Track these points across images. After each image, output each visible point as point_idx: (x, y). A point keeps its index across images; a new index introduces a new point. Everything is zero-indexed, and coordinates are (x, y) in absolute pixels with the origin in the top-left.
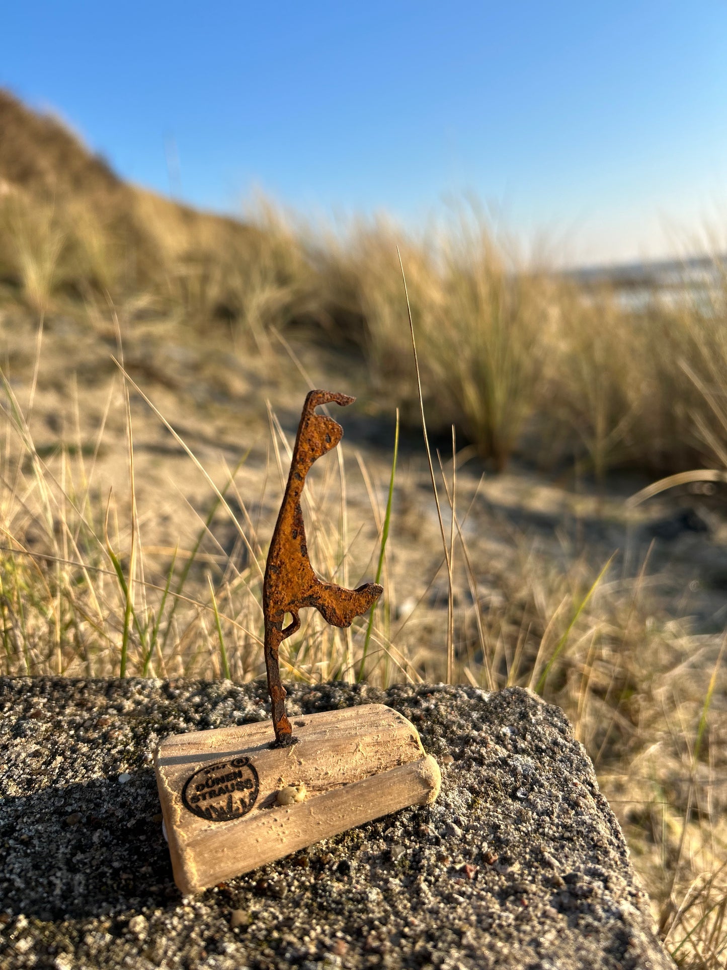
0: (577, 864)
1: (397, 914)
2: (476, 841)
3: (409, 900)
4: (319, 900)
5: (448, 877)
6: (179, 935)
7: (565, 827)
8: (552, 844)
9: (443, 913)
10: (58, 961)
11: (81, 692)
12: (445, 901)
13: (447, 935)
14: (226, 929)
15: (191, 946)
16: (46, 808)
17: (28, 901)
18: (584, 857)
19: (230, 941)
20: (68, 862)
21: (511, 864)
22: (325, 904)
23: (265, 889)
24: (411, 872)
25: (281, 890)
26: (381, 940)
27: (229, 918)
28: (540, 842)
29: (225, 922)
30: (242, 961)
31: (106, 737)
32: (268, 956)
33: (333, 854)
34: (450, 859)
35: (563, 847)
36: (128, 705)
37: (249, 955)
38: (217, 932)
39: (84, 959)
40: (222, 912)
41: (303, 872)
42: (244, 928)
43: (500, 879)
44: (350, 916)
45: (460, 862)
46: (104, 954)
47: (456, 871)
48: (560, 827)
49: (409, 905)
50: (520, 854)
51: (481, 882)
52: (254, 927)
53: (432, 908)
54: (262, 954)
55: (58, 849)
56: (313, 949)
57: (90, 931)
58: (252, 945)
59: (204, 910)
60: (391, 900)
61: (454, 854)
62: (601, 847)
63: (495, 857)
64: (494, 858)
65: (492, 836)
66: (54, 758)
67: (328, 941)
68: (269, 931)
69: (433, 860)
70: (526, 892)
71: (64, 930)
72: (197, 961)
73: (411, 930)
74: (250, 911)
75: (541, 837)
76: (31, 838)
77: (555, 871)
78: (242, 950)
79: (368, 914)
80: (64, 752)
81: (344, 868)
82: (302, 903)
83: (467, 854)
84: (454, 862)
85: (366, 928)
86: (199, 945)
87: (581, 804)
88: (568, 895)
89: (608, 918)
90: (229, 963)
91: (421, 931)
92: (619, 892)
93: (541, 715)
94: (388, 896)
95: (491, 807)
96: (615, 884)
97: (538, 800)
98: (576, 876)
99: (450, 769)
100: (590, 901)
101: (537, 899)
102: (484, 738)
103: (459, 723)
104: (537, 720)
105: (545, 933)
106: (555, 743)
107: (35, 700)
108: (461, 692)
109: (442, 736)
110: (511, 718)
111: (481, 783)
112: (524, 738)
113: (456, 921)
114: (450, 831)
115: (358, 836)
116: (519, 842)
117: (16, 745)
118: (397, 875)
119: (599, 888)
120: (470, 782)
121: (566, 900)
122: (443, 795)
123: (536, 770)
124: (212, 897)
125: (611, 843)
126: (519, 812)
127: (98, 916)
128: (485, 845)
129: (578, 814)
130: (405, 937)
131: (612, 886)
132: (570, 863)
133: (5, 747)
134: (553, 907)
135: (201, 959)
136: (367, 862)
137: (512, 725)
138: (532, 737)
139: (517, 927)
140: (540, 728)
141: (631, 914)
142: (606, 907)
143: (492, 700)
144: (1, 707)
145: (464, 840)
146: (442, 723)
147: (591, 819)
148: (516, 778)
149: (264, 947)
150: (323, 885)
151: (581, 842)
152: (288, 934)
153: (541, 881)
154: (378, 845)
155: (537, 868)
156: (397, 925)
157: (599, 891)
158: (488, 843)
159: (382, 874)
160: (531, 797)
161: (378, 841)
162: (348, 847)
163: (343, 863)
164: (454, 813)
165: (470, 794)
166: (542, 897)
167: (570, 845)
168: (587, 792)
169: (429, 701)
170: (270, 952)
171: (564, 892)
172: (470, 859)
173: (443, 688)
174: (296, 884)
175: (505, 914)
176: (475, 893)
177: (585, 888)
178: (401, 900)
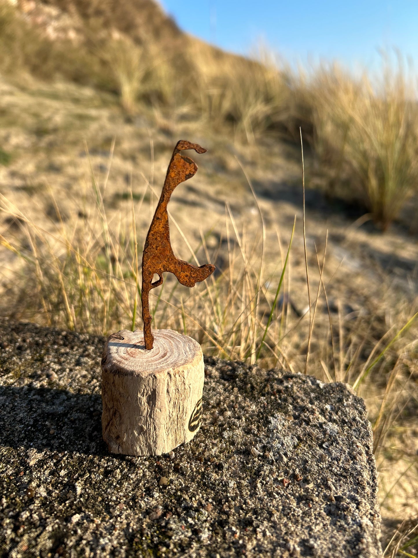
0: (345, 491)
1: (242, 496)
2: (293, 466)
3: (250, 491)
4: (204, 480)
5: (273, 483)
6: (134, 483)
7: (345, 469)
8: (335, 477)
9: (265, 501)
10: (77, 484)
12: (268, 495)
13: (264, 514)
14: (156, 485)
15: (138, 490)
18: (350, 488)
19: (157, 492)
20: (90, 435)
21: (308, 484)
22: (207, 483)
23: (178, 469)
24: (254, 476)
25: (187, 472)
26: (230, 508)
27: (159, 480)
28: (328, 475)
29: (156, 481)
30: (161, 503)
32: (174, 503)
33: (217, 458)
34: (277, 474)
35: (340, 480)
37: (165, 501)
38: (152, 485)
39: (88, 485)
40: (156, 476)
41: (199, 464)
42: (165, 487)
43: (301, 490)
44: (218, 492)
45: (281, 476)
46: (98, 485)
47: (278, 481)
48: (342, 469)
49: (249, 493)
50: (315, 479)
51: (289, 489)
52: (170, 487)
53: (261, 497)
54: (171, 501)
55: (86, 428)
56: (195, 505)
57: (94, 472)
58: (167, 496)
59: (148, 473)
60: (241, 489)
61: (279, 471)
62: (361, 485)
63: (301, 478)
65: (303, 466)
66: (92, 380)
67: (204, 502)
68: (177, 491)
69: (267, 472)
70: (312, 500)
72: (139, 498)
73: (246, 506)
74: (169, 479)
75: (329, 472)
76: (75, 420)
77: (332, 492)
78: (162, 497)
79: (227, 493)
81: (219, 467)
82: (196, 480)
83: (286, 473)
84: (278, 476)
85: (224, 500)
86: (142, 490)
87: (358, 458)
88: (335, 507)
89: (353, 524)
90: (154, 502)
91: (252, 508)
92: (364, 512)
93: (350, 401)
94: (239, 486)
95: (307, 449)
96: (363, 507)
97: (334, 451)
98: (342, 497)
99: (290, 424)
100: (346, 513)
101: (317, 505)
102: (314, 409)
103: (302, 398)
104: (347, 404)
105: (317, 524)
106: (354, 419)
107: (89, 347)
108: (308, 380)
109: (291, 404)
110: (333, 400)
111: (305, 435)
112: (337, 414)
113: (271, 507)
114: (281, 458)
115: (232, 451)
116: (316, 472)
117: (76, 370)
118: (246, 476)
119: (353, 507)
120: (299, 433)
121: (333, 510)
122: (282, 437)
123: (337, 433)
124: (153, 468)
125: (368, 483)
126: (321, 456)
127: (99, 465)
128: (297, 470)
129: (354, 463)
130: (242, 509)
131: (361, 507)
132: (341, 490)
133: (71, 370)
134: (325, 512)
135: (142, 497)
136: (233, 466)
137: (332, 405)
138: (342, 414)
139: (302, 518)
140: (347, 409)
141: (367, 525)
142: (354, 519)
143: (324, 388)
144: (72, 348)
145: (287, 465)
146: (292, 397)
147: (360, 467)
148: (325, 436)
149: (172, 498)
150: (208, 473)
151: (351, 479)
152: (185, 494)
153: (323, 496)
154: (241, 458)
155: (322, 488)
156: (240, 502)
157: (353, 509)
158: (300, 469)
159: (239, 474)
160: (330, 448)
161: (241, 456)
162: (225, 456)
163: (221, 464)
164: (285, 449)
165: (297, 440)
166: (320, 505)
167: (345, 480)
168: (364, 452)
169: (288, 382)
170: (175, 501)
171: (333, 505)
172: (287, 475)
173: (299, 375)
174: (195, 470)
175: (298, 510)
176: (285, 494)
177: (345, 506)
178: (246, 490)
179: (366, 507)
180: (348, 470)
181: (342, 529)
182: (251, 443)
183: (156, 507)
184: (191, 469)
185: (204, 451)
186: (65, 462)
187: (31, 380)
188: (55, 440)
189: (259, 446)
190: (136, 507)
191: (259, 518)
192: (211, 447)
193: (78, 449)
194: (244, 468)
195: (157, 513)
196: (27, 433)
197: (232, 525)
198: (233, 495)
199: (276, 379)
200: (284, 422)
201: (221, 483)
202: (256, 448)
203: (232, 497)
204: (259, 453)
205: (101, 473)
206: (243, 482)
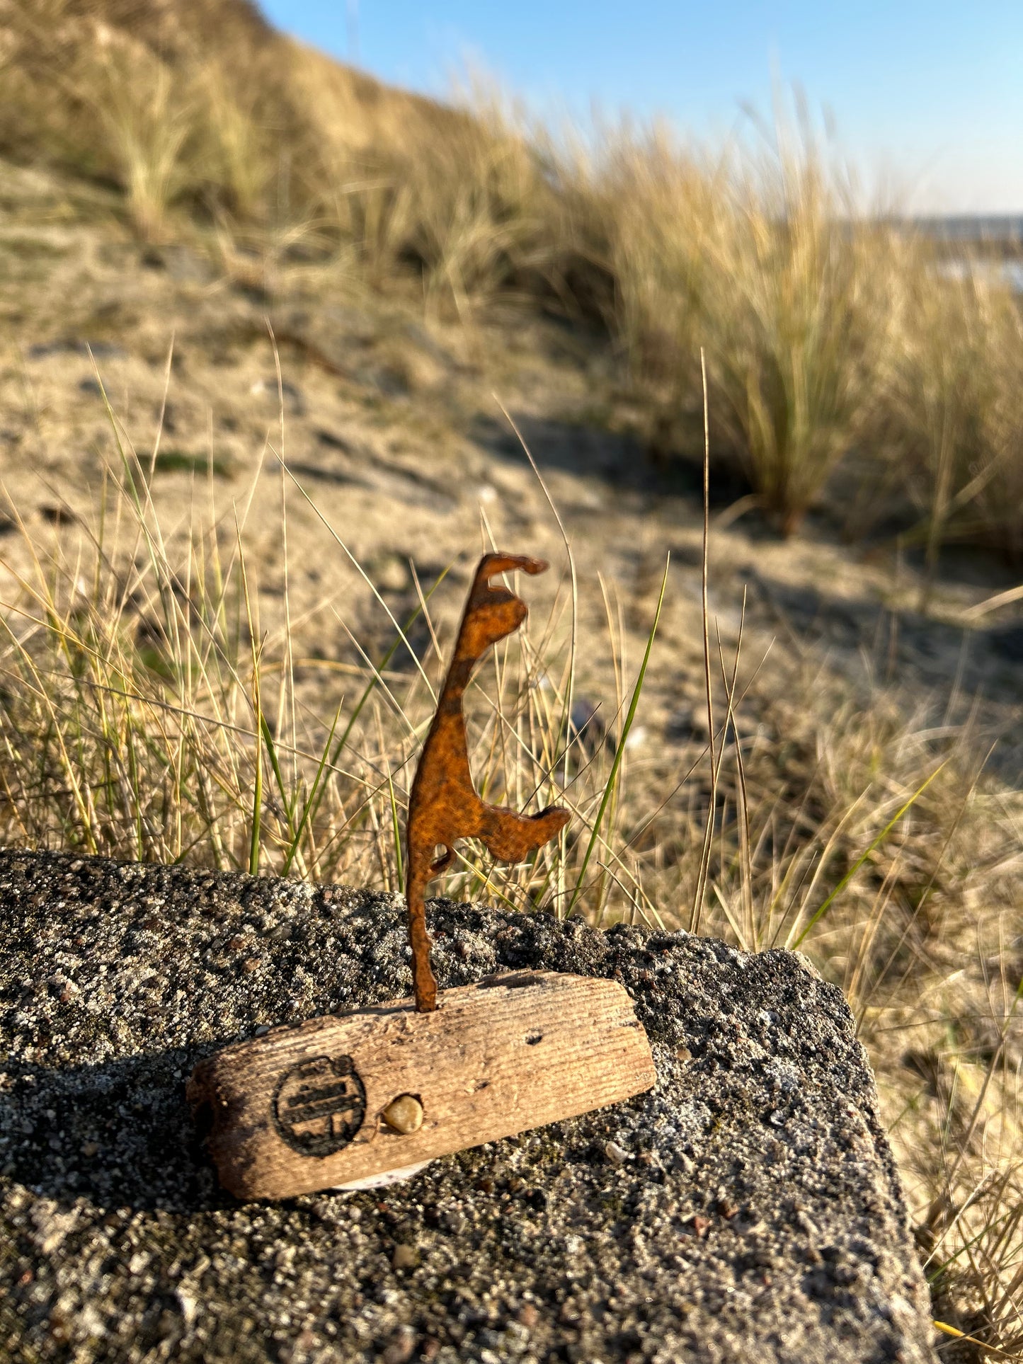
0: (841, 1233)
1: (602, 1275)
2: (711, 1182)
3: (619, 1257)
5: (672, 1231)
7: (830, 1175)
8: (811, 1200)
9: (661, 1282)
10: (180, 1291)
11: (209, 895)
12: (665, 1264)
13: (663, 1315)
14: (386, 1269)
15: (343, 1286)
16: (166, 1065)
17: (143, 1200)
18: (851, 1224)
19: (391, 1288)
21: (754, 1223)
22: (512, 1249)
23: (436, 1219)
24: (624, 1218)
25: (458, 1223)
26: (580, 1311)
27: (391, 1253)
29: (385, 1259)
30: (406, 1316)
31: (240, 967)
32: (437, 1314)
33: (526, 1178)
34: (676, 1205)
35: (824, 1206)
36: (270, 921)
37: (415, 1309)
38: (376, 1272)
39: (211, 1290)
40: (382, 1244)
41: (486, 1200)
42: (409, 1272)
43: (738, 1242)
44: (542, 1271)
45: (688, 1211)
46: (236, 1286)
47: (682, 1224)
48: (824, 1176)
49: (618, 1264)
50: (767, 1209)
51: (712, 1243)
52: (421, 1271)
53: (647, 1273)
54: (431, 1310)
55: (180, 1127)
56: (494, 1313)
57: (220, 1251)
58: (418, 1296)
59: (361, 1239)
60: (596, 1254)
61: (681, 1199)
62: (874, 1212)
63: (734, 1210)
64: (732, 1211)
65: (733, 1178)
66: (175, 993)
67: (513, 1302)
68: (441, 1278)
69: (654, 1203)
70: (770, 1266)
71: (188, 1246)
72: (351, 1311)
73: (620, 1302)
74: (417, 1247)
75: (796, 1186)
77: (812, 1240)
78: (406, 1301)
79: (565, 1270)
80: (186, 984)
81: (536, 1201)
82: (484, 1244)
83: (698, 1199)
84: (680, 1210)
85: (561, 1292)
86: (352, 1287)
87: (855, 1145)
88: (824, 1276)
89: (873, 1318)
90: (388, 1318)
91: (632, 1305)
92: (891, 1282)
93: (813, 998)
94: (592, 1249)
95: (736, 1133)
96: (887, 1269)
97: (798, 1132)
98: (837, 1252)
99: (685, 1071)
100: (851, 1290)
101: (783, 1278)
102: (734, 1026)
103: (703, 1000)
104: (807, 1005)
105: (790, 1328)
106: (829, 1043)
107: (150, 901)
108: (709, 951)
109: (678, 1017)
110: (774, 999)
111: (725, 1095)
112: (788, 1032)
113: (677, 1296)
114: (678, 1164)
115: (559, 1156)
116: (767, 1191)
117: (127, 967)
118: (605, 1220)
119: (865, 1273)
120: (710, 1093)
121: (821, 1284)
122: (673, 1109)
123: (800, 1085)
124: (371, 1222)
125: (888, 1206)
126: (771, 1145)
127: (229, 1231)
128: (722, 1190)
129: (848, 1158)
130: (610, 1309)
131: (882, 1272)
132: (831, 1230)
133: (112, 968)
134: (804, 1291)
135: (356, 1308)
136: (568, 1196)
137: (773, 1010)
138: (799, 1032)
139: (755, 1315)
140: (810, 1019)
141: (903, 1316)
142: (872, 1302)
143: (750, 968)
144: (106, 906)
145: (695, 1178)
146: (679, 997)
147: (865, 1168)
148: (772, 1094)
149: (433, 1300)
150: (511, 1223)
151: (850, 1201)
152: (464, 1286)
153: (792, 1252)
154: (584, 1172)
155: (787, 1232)
156: (601, 1291)
157: (866, 1278)
158: (728, 1188)
159: (586, 1215)
160: (789, 1125)
161: (584, 1167)
162: (545, 1170)
163: (538, 1194)
164: (685, 1139)
165: (709, 1112)
166: (791, 1276)
167: (834, 1204)
168: (865, 1126)
169: (665, 961)
170: (441, 1308)
171: (819, 1272)
172: (701, 1207)
173: (685, 939)
174: (477, 1216)
175: (740, 1295)
176: (704, 1258)
177: (848, 1273)
178: (609, 1256)
179: (893, 1268)
180: (838, 1177)
181: (848, 1334)
182: (602, 1130)
183: (396, 1331)
184: (469, 1214)
185: (492, 1163)
186: (137, 1231)
187: (6, 1006)
188: (102, 1171)
189: (621, 1135)
190: (345, 1335)
191: (654, 1328)
192: (506, 1149)
193: (167, 1189)
194: (595, 1200)
195: (400, 1347)
196: (21, 1159)
197: (593, 1354)
198: (582, 1274)
199: (634, 953)
200: (670, 1066)
201: (548, 1243)
202: (617, 1143)
203: (579, 1280)
204: (626, 1154)
205: (240, 1253)
206: (598, 1235)
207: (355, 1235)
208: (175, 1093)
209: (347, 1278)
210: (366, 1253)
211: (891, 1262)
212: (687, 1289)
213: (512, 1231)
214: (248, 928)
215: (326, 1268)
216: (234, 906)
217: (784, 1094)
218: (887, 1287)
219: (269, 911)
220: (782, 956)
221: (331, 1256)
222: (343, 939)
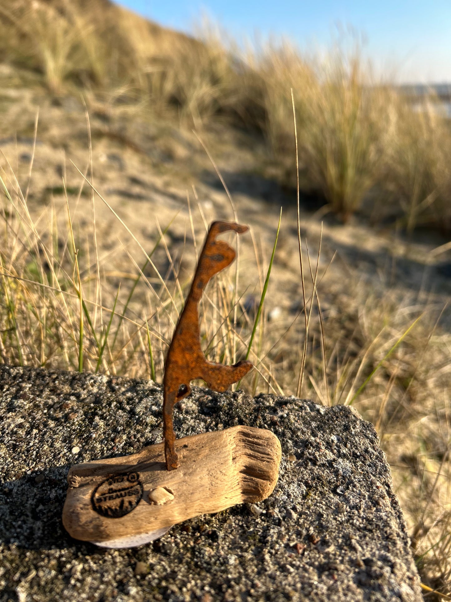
0: (374, 551)
1: (247, 576)
2: (306, 525)
3: (256, 566)
4: (195, 560)
5: (285, 551)
7: (367, 520)
8: (358, 533)
9: (279, 579)
10: (18, 588)
11: (54, 382)
12: (281, 569)
13: (279, 598)
14: (131, 575)
15: (107, 585)
18: (379, 545)
19: (133, 586)
20: (33, 511)
21: (328, 546)
22: (199, 563)
23: (160, 547)
24: (260, 545)
25: (171, 549)
26: (234, 596)
27: (134, 567)
28: (350, 530)
29: (131, 570)
30: (140, 601)
31: (67, 417)
32: (157, 599)
33: (208, 524)
34: (287, 537)
35: (365, 536)
36: (84, 394)
37: (145, 597)
38: (126, 577)
39: (36, 588)
40: (130, 562)
41: (187, 536)
42: (143, 576)
43: (320, 557)
44: (215, 575)
45: (293, 540)
46: (50, 585)
47: (290, 547)
48: (364, 520)
49: (256, 570)
50: (335, 538)
51: (306, 557)
52: (150, 576)
53: (271, 574)
55: (27, 501)
56: (188, 599)
57: (42, 567)
58: (147, 590)
59: (118, 559)
60: (244, 565)
61: (290, 534)
62: (391, 539)
64: (317, 540)
65: (317, 523)
66: (32, 430)
67: (198, 592)
68: (160, 580)
69: (275, 536)
70: (336, 569)
72: (110, 599)
73: (256, 591)
74: (148, 563)
75: (350, 526)
76: (11, 490)
77: (358, 554)
78: (141, 593)
79: (228, 574)
80: (39, 426)
81: (213, 536)
82: (184, 561)
83: (299, 534)
84: (289, 540)
85: (225, 586)
86: (112, 586)
87: (381, 504)
88: (365, 574)
89: (391, 596)
91: (263, 593)
92: (400, 576)
93: (358, 428)
94: (242, 562)
95: (319, 498)
96: (399, 570)
97: (351, 497)
98: (372, 561)
99: (293, 466)
100: (380, 581)
101: (344, 576)
102: (318, 443)
103: (302, 430)
104: (355, 432)
106: (366, 451)
107: (24, 385)
108: (306, 405)
109: (290, 439)
110: (338, 429)
111: (313, 479)
112: (346, 446)
113: (287, 587)
114: (289, 515)
115: (226, 512)
116: (335, 529)
118: (250, 546)
119: (387, 572)
120: (306, 478)
121: (364, 579)
122: (286, 486)
123: (352, 473)
124: (125, 550)
125: (398, 535)
126: (337, 505)
128: (312, 528)
129: (377, 510)
130: (250, 595)
131: (396, 571)
132: (369, 549)
134: (354, 583)
135: (113, 597)
136: (230, 533)
137: (338, 435)
138: (351, 446)
139: (329, 597)
140: (357, 439)
141: (407, 594)
142: (391, 588)
143: (326, 414)
145: (297, 522)
146: (290, 429)
147: (386, 516)
148: (337, 478)
149: (156, 592)
150: (199, 549)
151: (378, 533)
152: (172, 584)
153: (348, 561)
154: (239, 521)
155: (346, 550)
156: (246, 585)
157: (387, 575)
158: (314, 527)
159: (239, 544)
160: (347, 494)
161: (239, 518)
162: (219, 520)
163: (214, 533)
164: (292, 502)
165: (305, 488)
166: (347, 574)
167: (370, 535)
168: (385, 493)
169: (283, 411)
170: (160, 597)
171: (363, 572)
172: (300, 538)
173: (294, 400)
174: (181, 545)
175: (321, 586)
176: (301, 566)
177: (378, 572)
178: (251, 566)
179: (402, 569)
180: (372, 521)
184: (177, 544)
193: (17, 533)
194: (244, 535)
198: (236, 576)
199: (268, 407)
200: (285, 464)
201: (218, 560)
202: (257, 505)
203: (234, 579)
204: (261, 510)
205: (53, 568)
206: (246, 554)
207: (116, 557)
208: (27, 482)
209: (110, 581)
210: (121, 567)
211: (401, 566)
212: (292, 583)
213: (200, 553)
214: (73, 398)
215: (99, 575)
216: (66, 387)
217: (344, 477)
218: (398, 579)
219: (84, 389)
220: (342, 407)
221: (102, 569)
222: (120, 403)
